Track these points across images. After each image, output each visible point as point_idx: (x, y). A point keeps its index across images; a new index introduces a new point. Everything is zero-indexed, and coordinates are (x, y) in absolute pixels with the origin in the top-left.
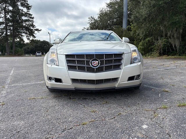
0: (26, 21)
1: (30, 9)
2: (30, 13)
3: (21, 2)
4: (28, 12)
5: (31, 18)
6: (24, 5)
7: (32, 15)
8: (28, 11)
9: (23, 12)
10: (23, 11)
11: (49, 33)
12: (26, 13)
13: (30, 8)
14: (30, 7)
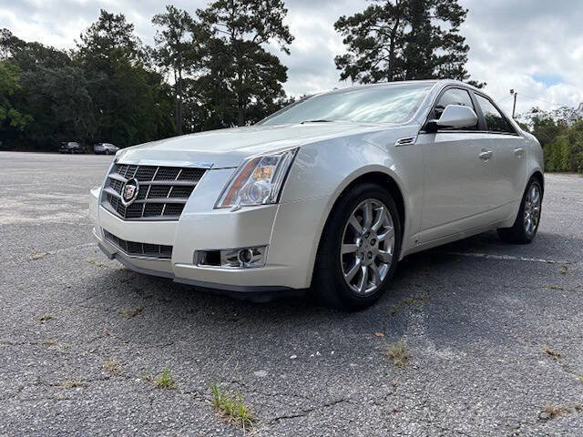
0: (445, 59)
1: (463, 21)
2: (459, 34)
3: (439, 5)
4: (452, 33)
5: (460, 49)
6: (447, 11)
7: (464, 39)
8: (454, 30)
9: (440, 35)
10: (440, 33)
11: (512, 91)
12: (448, 37)
13: (461, 17)
14: (462, 14)
